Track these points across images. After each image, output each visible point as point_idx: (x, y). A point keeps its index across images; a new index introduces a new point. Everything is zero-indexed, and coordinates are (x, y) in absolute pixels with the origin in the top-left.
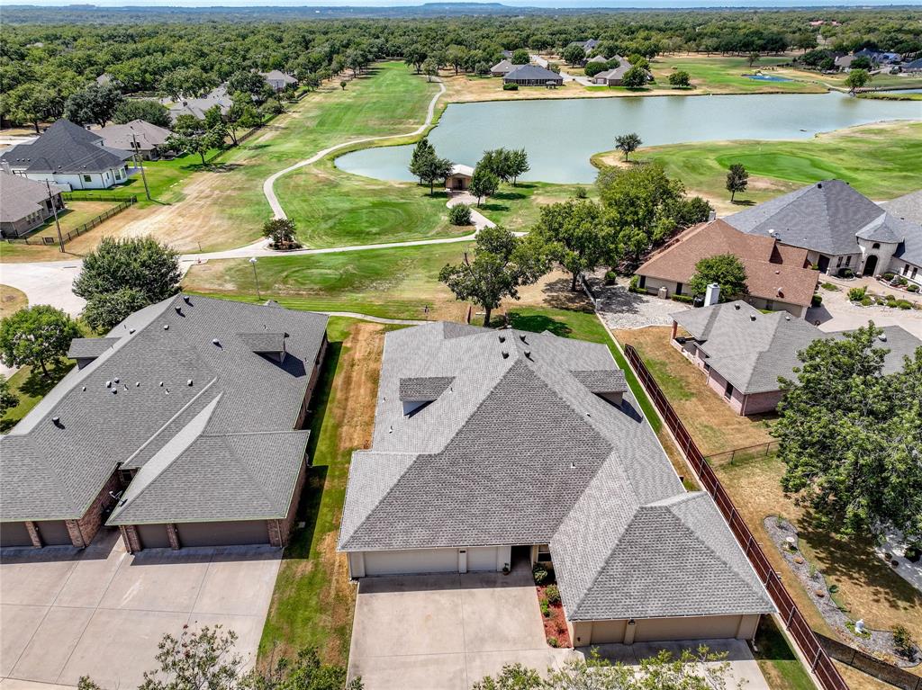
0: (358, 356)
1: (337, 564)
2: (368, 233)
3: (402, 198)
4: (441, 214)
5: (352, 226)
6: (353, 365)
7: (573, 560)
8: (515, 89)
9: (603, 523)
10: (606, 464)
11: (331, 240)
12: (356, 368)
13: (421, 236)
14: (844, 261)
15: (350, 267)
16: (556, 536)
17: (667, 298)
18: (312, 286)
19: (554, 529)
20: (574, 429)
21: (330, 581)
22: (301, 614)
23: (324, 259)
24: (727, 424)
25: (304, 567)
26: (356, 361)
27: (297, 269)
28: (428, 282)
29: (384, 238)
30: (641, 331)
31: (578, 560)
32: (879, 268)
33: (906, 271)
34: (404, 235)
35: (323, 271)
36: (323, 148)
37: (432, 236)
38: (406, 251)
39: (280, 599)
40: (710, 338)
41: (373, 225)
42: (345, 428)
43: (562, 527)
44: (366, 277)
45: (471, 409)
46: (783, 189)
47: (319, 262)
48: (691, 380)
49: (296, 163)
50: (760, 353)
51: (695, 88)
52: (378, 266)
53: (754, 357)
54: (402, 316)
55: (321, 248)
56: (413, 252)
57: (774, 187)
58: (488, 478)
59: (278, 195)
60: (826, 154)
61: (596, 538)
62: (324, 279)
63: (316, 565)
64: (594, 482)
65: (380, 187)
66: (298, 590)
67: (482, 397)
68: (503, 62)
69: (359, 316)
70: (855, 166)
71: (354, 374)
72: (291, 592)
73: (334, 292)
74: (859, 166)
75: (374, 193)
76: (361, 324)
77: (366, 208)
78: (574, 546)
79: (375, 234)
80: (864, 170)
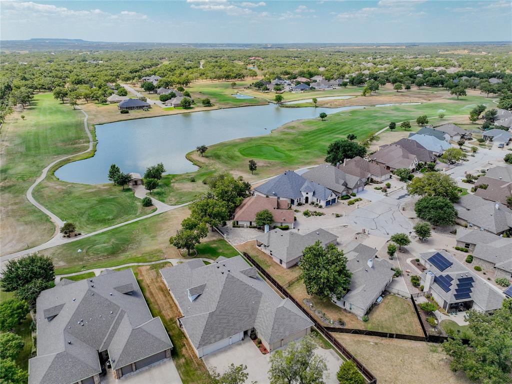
0: (148, 282)
1: (192, 356)
2: (109, 220)
3: (111, 195)
4: (136, 202)
5: (98, 217)
6: (149, 287)
7: (263, 329)
8: (127, 112)
9: (268, 316)
10: (262, 299)
11: (92, 227)
12: (150, 287)
13: (134, 216)
14: (299, 200)
15: (113, 240)
16: (256, 324)
17: (247, 227)
18: (103, 254)
19: (254, 322)
20: (250, 291)
21: (193, 361)
22: (190, 374)
23: (97, 238)
24: (284, 273)
25: (182, 361)
26: (149, 285)
27: (88, 247)
28: (152, 240)
29: (118, 221)
30: (245, 244)
31: (265, 328)
32: (310, 201)
33: (317, 201)
34: (126, 217)
35: (102, 245)
36: (43, 167)
37: (139, 215)
38: (133, 225)
39: (181, 372)
40: (270, 244)
41: (107, 214)
42: (163, 312)
43: (256, 321)
44: (124, 244)
45: (219, 293)
46: (269, 165)
47: (96, 241)
48: (268, 260)
49: (35, 181)
50: (287, 248)
51: (214, 105)
52: (125, 237)
53: (286, 249)
54: (154, 259)
55: (91, 232)
56: (136, 225)
57: (265, 165)
58: (232, 313)
59: (42, 204)
60: (278, 143)
61: (268, 321)
62: (106, 250)
63: (185, 359)
64: (260, 305)
65: (94, 190)
66: (185, 367)
67: (221, 289)
68: (113, 95)
69: (136, 264)
70: (289, 149)
71: (152, 290)
72: (183, 369)
73: (115, 255)
74: (291, 149)
75: (94, 194)
76: (139, 268)
77: (97, 204)
78: (262, 325)
79: (112, 219)
80: (293, 150)
